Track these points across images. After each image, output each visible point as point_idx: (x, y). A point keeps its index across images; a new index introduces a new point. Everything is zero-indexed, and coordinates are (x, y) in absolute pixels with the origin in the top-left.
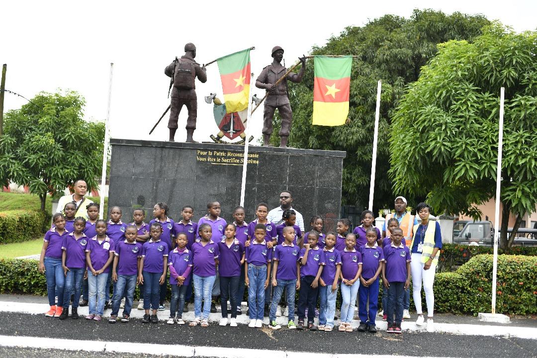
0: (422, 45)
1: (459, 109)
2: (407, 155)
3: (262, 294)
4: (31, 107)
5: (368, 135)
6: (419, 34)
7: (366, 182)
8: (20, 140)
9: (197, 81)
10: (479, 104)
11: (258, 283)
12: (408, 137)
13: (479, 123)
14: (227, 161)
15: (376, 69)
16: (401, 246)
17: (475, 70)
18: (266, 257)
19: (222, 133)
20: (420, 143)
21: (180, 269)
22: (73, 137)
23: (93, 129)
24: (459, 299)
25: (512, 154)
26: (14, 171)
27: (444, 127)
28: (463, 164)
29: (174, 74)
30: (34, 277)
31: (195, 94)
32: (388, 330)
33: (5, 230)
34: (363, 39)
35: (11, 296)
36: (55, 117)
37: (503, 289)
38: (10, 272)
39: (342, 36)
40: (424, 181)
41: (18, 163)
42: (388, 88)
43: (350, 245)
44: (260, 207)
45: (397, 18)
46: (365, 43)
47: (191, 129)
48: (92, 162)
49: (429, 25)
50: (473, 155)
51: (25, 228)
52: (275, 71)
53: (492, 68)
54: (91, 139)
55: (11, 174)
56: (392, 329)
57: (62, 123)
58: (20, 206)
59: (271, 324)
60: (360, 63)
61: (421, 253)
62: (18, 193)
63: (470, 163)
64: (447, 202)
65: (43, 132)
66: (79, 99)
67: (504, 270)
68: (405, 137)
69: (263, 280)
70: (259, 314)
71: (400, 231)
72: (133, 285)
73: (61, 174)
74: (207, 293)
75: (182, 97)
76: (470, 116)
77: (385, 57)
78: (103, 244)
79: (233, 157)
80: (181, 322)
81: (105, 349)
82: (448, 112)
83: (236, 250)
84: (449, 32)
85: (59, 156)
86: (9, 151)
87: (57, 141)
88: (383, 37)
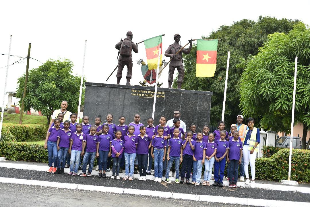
0: (263, 36)
1: (278, 70)
2: (249, 96)
3: (161, 164)
4: (44, 67)
5: (231, 86)
6: (262, 30)
7: (230, 114)
8: (37, 85)
9: (133, 52)
10: (290, 68)
11: (159, 158)
12: (250, 86)
13: (290, 79)
14: (147, 95)
15: (237, 50)
16: (238, 141)
17: (288, 49)
18: (164, 144)
19: (146, 81)
20: (256, 89)
21: (118, 149)
22: (66, 84)
23: (77, 80)
24: (271, 172)
25: (307, 96)
26: (33, 102)
27: (269, 81)
28: (280, 101)
29: (120, 48)
30: (42, 153)
31: (131, 59)
32: (229, 186)
33: (27, 134)
34: (230, 33)
35: (29, 163)
36: (56, 73)
37: (296, 167)
38: (29, 150)
39: (218, 31)
40: (259, 111)
41: (36, 98)
42: (243, 60)
43: (211, 139)
44: (162, 118)
45: (250, 21)
46: (231, 35)
47: (129, 78)
48: (76, 98)
49: (267, 25)
50: (286, 96)
51: (38, 134)
52: (175, 47)
53: (298, 48)
54: (76, 85)
55: (32, 104)
56: (232, 185)
57: (60, 76)
58: (36, 123)
59: (166, 180)
60: (228, 46)
61: (249, 145)
62: (35, 116)
63: (284, 101)
64: (271, 123)
65: (50, 81)
66: (70, 63)
67: (296, 157)
68: (248, 85)
69: (162, 157)
70: (160, 175)
71: (238, 133)
72: (93, 157)
73: (59, 105)
74: (132, 162)
75: (124, 61)
76: (284, 74)
77: (242, 43)
78: (79, 136)
79: (151, 94)
80: (118, 178)
81: (77, 188)
82: (272, 72)
83: (146, 140)
84: (279, 29)
85: (58, 94)
86: (31, 91)
87: (57, 86)
88: (241, 32)
